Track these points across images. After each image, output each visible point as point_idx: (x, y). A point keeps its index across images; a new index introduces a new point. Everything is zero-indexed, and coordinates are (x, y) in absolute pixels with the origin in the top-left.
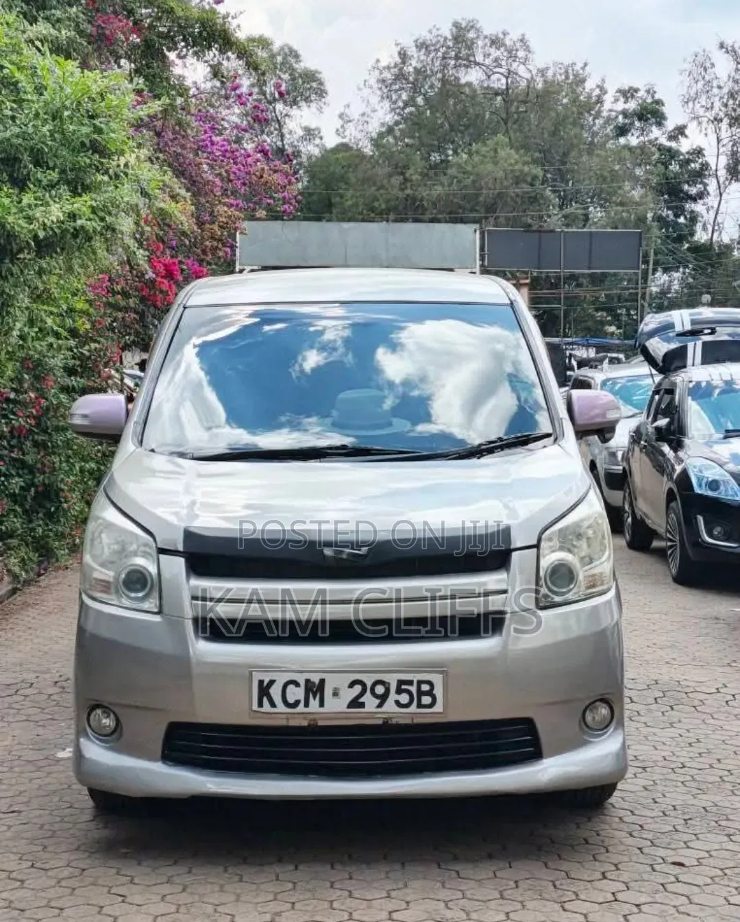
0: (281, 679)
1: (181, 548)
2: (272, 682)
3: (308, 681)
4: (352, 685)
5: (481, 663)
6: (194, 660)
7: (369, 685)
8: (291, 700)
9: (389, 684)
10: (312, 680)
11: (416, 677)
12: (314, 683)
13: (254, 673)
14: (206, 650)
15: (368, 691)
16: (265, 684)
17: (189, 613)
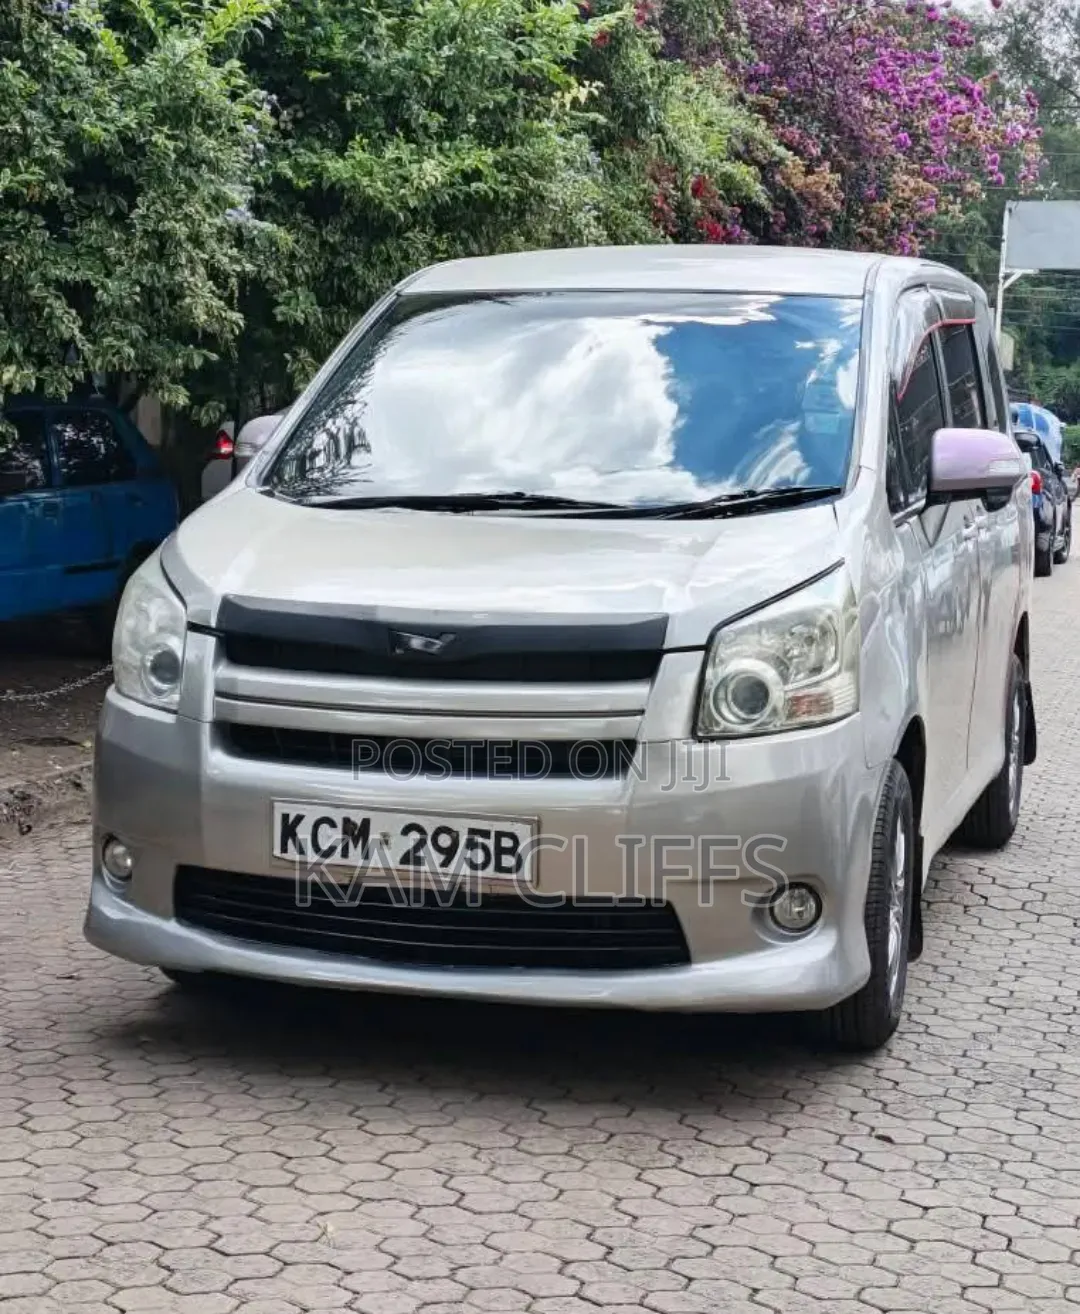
0: (312, 814)
1: (213, 624)
2: (299, 819)
3: (347, 821)
4: (407, 830)
5: (588, 819)
6: (203, 780)
7: (430, 833)
8: (324, 846)
9: (457, 833)
10: (353, 819)
11: (495, 827)
12: (355, 824)
13: (276, 804)
14: (221, 764)
15: (429, 842)
16: (291, 819)
17: (209, 714)
